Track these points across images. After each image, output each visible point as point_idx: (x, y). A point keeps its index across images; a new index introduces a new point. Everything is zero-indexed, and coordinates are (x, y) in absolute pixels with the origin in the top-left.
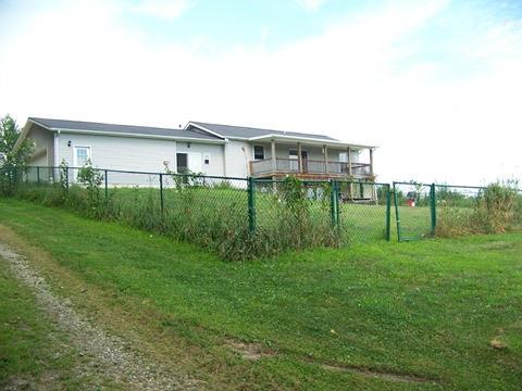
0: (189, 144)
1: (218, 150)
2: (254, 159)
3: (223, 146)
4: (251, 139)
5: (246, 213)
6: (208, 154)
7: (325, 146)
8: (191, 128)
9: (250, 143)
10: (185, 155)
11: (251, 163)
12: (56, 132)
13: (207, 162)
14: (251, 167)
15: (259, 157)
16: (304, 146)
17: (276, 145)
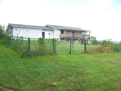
0: (45, 30)
1: (52, 31)
2: (61, 33)
3: (53, 30)
4: (60, 29)
5: (28, 46)
6: (50, 32)
7: (78, 31)
8: (47, 26)
9: (60, 30)
10: (44, 32)
11: (60, 34)
12: (13, 27)
13: (49, 34)
14: (60, 35)
15: (62, 33)
16: (73, 30)
17: (66, 30)
